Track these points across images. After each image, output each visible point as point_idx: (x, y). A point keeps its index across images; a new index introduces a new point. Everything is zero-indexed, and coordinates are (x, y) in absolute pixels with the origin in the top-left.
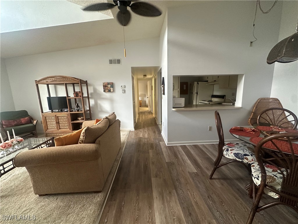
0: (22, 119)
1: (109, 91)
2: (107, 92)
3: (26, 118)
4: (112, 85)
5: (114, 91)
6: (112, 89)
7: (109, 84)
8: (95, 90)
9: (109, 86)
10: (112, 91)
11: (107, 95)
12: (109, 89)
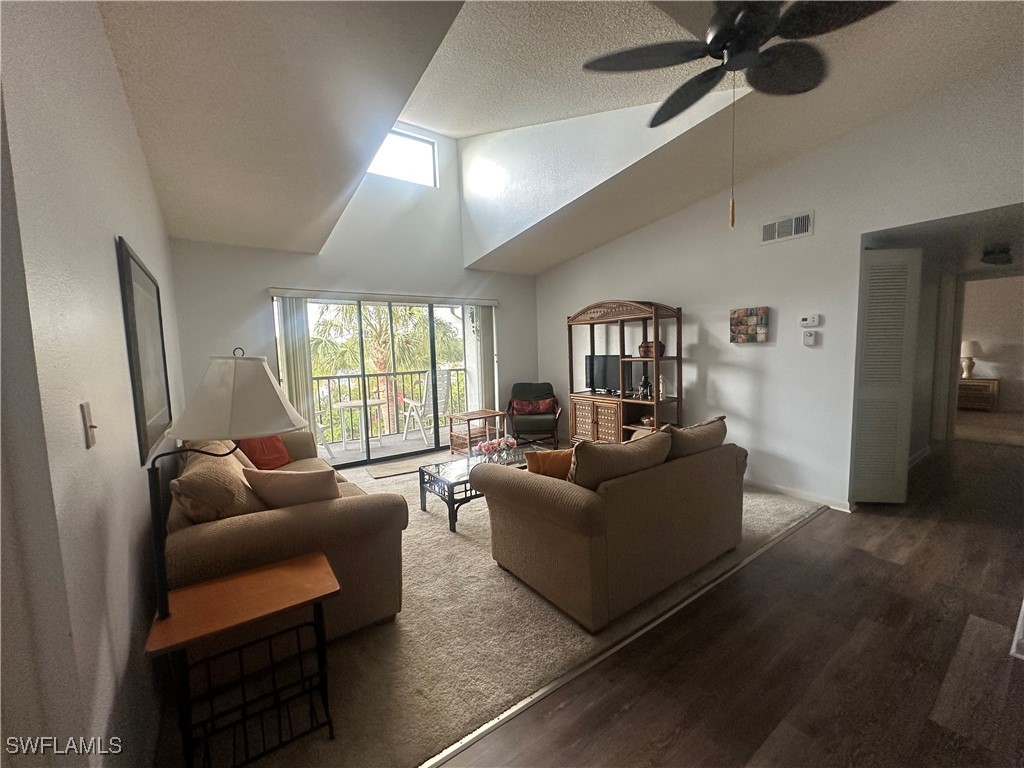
0: (541, 402)
1: (752, 339)
2: (744, 341)
3: (548, 401)
4: (766, 317)
5: (768, 339)
6: (761, 331)
7: (751, 314)
8: (704, 335)
9: (753, 320)
10: (761, 337)
11: (743, 352)
12: (750, 332)
